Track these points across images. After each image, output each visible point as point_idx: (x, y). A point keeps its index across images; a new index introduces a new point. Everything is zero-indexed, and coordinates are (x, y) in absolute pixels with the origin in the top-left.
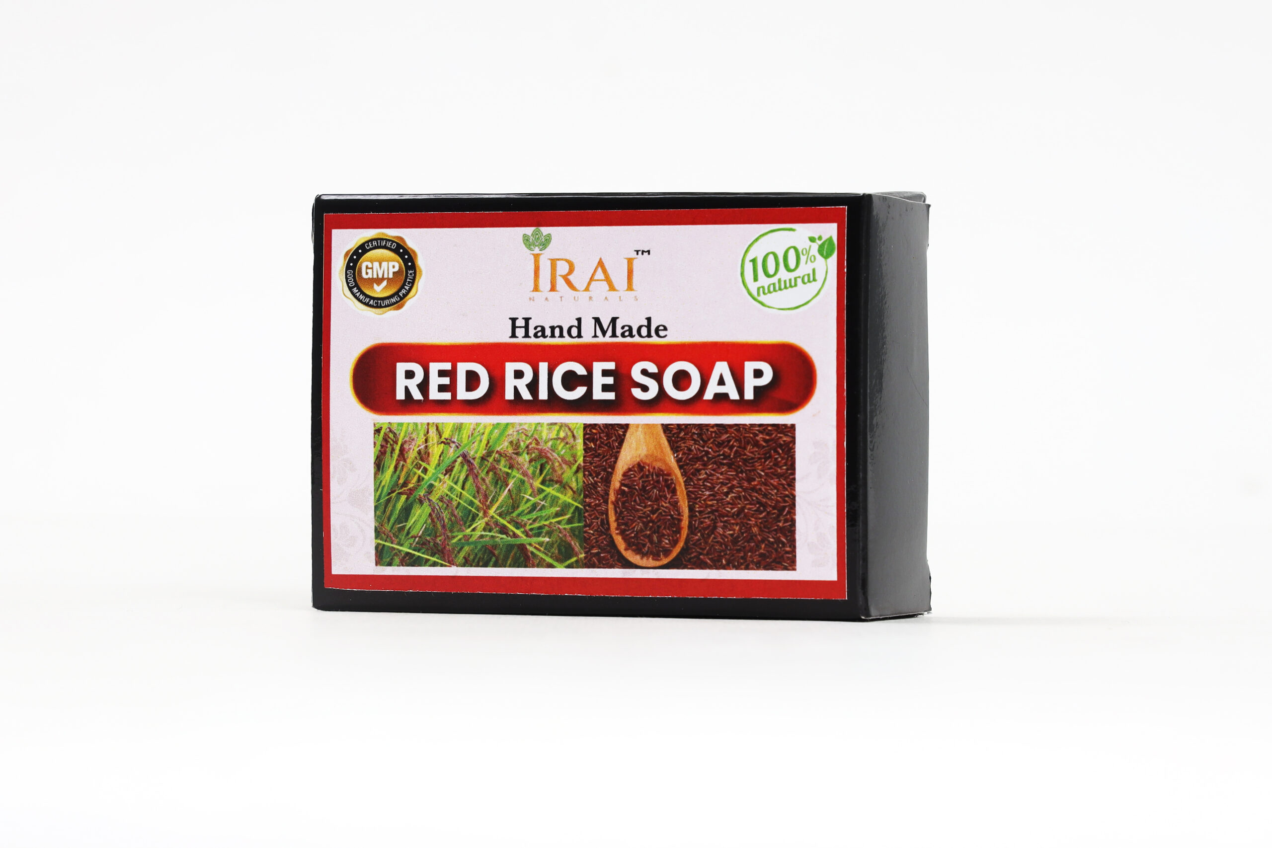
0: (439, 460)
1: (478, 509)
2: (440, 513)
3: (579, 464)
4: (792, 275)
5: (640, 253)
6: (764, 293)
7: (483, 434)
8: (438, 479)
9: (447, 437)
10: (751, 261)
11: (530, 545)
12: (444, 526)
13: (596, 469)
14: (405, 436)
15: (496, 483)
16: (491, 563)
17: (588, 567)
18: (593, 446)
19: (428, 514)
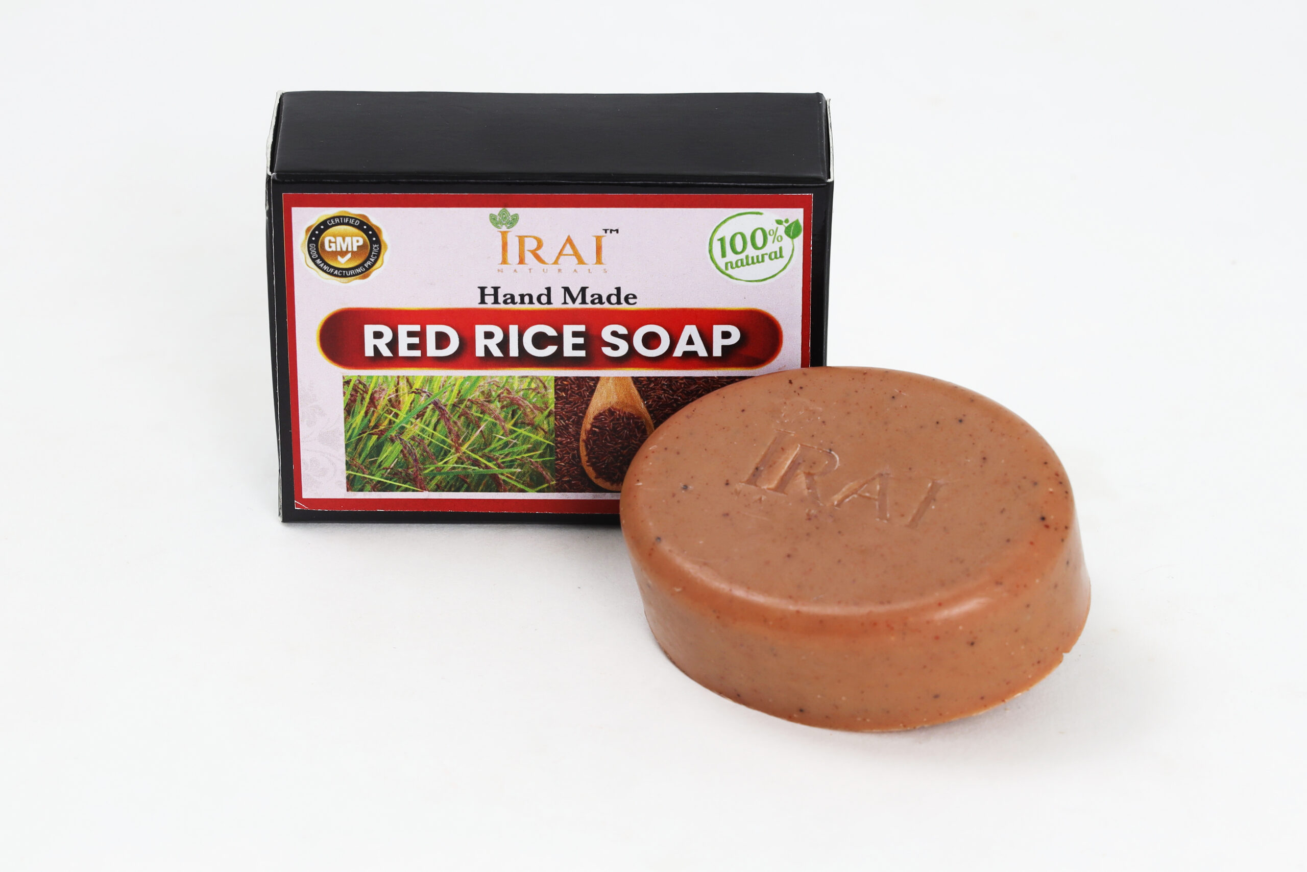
0: (410, 407)
1: (450, 446)
2: (412, 450)
3: (551, 410)
4: (759, 253)
5: (609, 232)
6: (732, 267)
7: (454, 385)
8: (410, 422)
9: (417, 387)
10: (719, 240)
11: (502, 474)
12: (416, 460)
13: (567, 414)
14: (375, 387)
15: (468, 426)
16: (463, 489)
17: (559, 492)
18: (564, 395)
19: (400, 451)
